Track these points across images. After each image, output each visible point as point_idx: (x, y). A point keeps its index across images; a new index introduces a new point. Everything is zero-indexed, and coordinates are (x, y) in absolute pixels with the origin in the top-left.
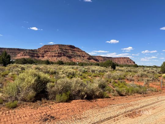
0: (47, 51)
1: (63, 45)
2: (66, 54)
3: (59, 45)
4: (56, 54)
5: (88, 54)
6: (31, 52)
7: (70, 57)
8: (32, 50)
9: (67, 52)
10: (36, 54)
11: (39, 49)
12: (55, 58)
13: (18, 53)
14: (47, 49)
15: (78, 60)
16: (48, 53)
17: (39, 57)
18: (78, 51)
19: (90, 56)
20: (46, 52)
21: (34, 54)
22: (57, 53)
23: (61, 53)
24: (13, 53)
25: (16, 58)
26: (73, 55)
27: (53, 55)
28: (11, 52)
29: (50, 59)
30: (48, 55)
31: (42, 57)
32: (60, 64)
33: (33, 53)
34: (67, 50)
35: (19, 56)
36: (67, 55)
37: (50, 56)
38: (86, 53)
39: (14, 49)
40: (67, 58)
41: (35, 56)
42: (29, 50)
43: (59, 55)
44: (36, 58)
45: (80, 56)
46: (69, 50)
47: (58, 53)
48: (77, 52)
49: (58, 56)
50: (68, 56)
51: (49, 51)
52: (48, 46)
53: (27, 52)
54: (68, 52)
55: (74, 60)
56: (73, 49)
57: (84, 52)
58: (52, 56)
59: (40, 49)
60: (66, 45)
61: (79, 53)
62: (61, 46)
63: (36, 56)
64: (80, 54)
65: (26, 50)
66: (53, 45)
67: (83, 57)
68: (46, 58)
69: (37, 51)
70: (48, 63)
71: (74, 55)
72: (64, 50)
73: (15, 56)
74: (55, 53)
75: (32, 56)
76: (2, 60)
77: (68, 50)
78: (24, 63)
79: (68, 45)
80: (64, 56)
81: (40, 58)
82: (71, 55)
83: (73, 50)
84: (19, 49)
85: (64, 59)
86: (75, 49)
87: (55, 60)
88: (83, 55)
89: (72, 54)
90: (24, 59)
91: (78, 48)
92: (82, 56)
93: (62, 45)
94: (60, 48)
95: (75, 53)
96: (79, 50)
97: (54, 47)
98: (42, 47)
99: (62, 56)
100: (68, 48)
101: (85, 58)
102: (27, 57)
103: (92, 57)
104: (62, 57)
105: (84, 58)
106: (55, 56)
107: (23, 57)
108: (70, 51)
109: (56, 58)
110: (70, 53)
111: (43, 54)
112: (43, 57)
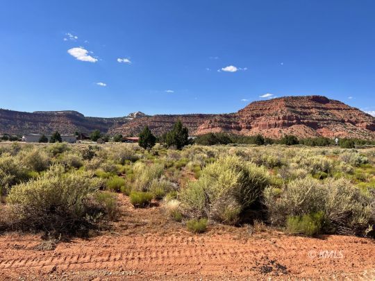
0: (258, 116)
1: (296, 98)
2: (304, 119)
3: (286, 99)
4: (279, 119)
5: (367, 115)
6: (224, 119)
7: (314, 126)
8: (226, 116)
9: (305, 114)
10: (235, 123)
11: (239, 111)
12: (277, 130)
13: (201, 123)
14: (258, 110)
15: (336, 132)
16: (260, 120)
17: (239, 129)
18: (338, 109)
20: (254, 117)
21: (231, 123)
22: (281, 116)
23: (290, 118)
24: (191, 123)
25: (197, 134)
26: (323, 120)
27: (273, 122)
28: (188, 123)
29: (266, 133)
30: (261, 123)
31: (247, 128)
32: (289, 144)
33: (228, 121)
34: (305, 108)
35: (202, 130)
36: (306, 121)
37: (264, 126)
38: (361, 114)
39: (193, 116)
40: (308, 129)
41: (231, 128)
42: (221, 115)
43: (286, 121)
44: (235, 132)
45: (343, 121)
46: (312, 108)
47: (284, 118)
48: (336, 112)
49: (284, 125)
50: (308, 124)
51: (262, 115)
52: (259, 103)
53: (216, 121)
54: (310, 113)
55: (325, 133)
56: (323, 106)
57: (356, 109)
58: (270, 126)
59: (242, 111)
60: (302, 98)
61: (340, 115)
62: (290, 102)
63: (235, 128)
64: (342, 116)
65: (215, 115)
66: (272, 101)
67: (354, 123)
68: (254, 132)
69: (235, 117)
70: (260, 141)
71: (326, 120)
72: (299, 110)
73: (195, 129)
74: (277, 117)
75: (227, 128)
76: (175, 138)
77: (308, 108)
78: (211, 143)
79: (308, 97)
80: (299, 123)
81: (243, 131)
82: (318, 120)
83: (323, 108)
84: (201, 116)
85: (299, 131)
86: (329, 105)
87: (276, 134)
88: (354, 119)
89: (319, 117)
90: (212, 135)
91: (338, 102)
92: (349, 121)
93: (292, 98)
94: (287, 106)
95: (328, 115)
96: (339, 106)
97: (274, 104)
98: (247, 108)
99: (293, 124)
100: (309, 103)
101: (359, 127)
102: (217, 130)
104: (293, 127)
105: (355, 127)
106: (276, 125)
107: (208, 131)
108: (313, 110)
109: (279, 129)
110: (315, 115)
111: (249, 123)
112: (249, 128)
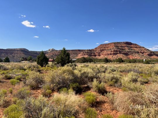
0: (103, 50)
1: (119, 43)
2: (122, 52)
3: (115, 43)
4: (112, 52)
5: (148, 50)
6: (89, 52)
7: (126, 54)
8: (90, 50)
9: (123, 49)
10: (93, 53)
11: (95, 48)
12: (111, 56)
13: (79, 54)
14: (103, 48)
15: (137, 57)
16: (104, 52)
17: (95, 56)
18: (136, 47)
19: (151, 52)
20: (101, 51)
22: (113, 50)
23: (116, 51)
24: (75, 53)
25: (77, 58)
26: (130, 52)
27: (109, 53)
30: (104, 53)
34: (122, 47)
35: (80, 56)
36: (123, 52)
37: (106, 55)
38: (145, 49)
39: (76, 50)
40: (124, 55)
41: (92, 55)
42: (87, 50)
43: (115, 52)
45: (138, 52)
46: (126, 47)
47: (114, 51)
48: (135, 48)
49: (114, 54)
50: (124, 54)
51: (105, 50)
52: (104, 45)
53: (85, 52)
54: (125, 49)
55: (131, 57)
57: (143, 47)
58: (108, 54)
59: (97, 48)
60: (121, 43)
61: (137, 50)
62: (116, 44)
63: (93, 55)
64: (138, 50)
65: (85, 50)
66: (109, 44)
67: (142, 53)
68: (102, 57)
69: (94, 51)
71: (131, 52)
72: (120, 48)
73: (77, 56)
74: (111, 51)
75: (90, 55)
77: (124, 47)
78: (84, 62)
79: (124, 42)
80: (120, 53)
81: (97, 57)
82: (128, 52)
83: (130, 47)
84: (79, 50)
85: (120, 56)
86: (132, 46)
87: (111, 58)
88: (142, 51)
89: (129, 51)
90: (84, 58)
91: (136, 44)
92: (140, 52)
93: (117, 42)
94: (115, 46)
95: (132, 50)
97: (110, 45)
98: (98, 47)
99: (118, 53)
100: (124, 45)
101: (145, 55)
102: (86, 56)
103: (154, 52)
104: (118, 55)
105: (143, 55)
106: (111, 54)
107: (83, 56)
109: (112, 56)
110: (127, 50)
111: (99, 53)
112: (100, 55)
